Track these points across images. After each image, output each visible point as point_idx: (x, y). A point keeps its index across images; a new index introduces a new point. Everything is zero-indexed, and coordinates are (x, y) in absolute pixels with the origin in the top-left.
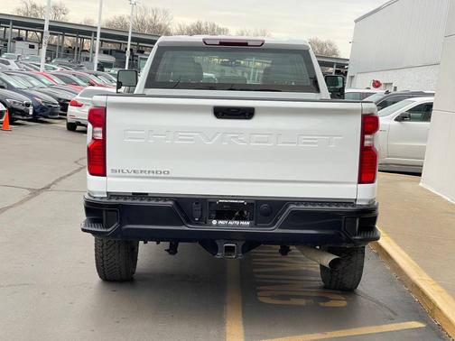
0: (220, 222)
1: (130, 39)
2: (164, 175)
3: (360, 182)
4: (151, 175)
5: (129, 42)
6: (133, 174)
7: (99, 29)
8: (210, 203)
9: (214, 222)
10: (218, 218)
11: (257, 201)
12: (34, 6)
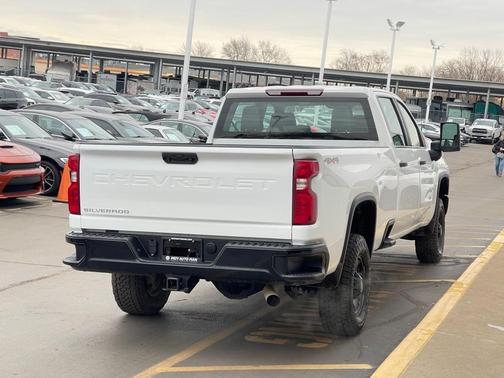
0: (173, 258)
1: (431, 85)
2: (125, 214)
3: (294, 224)
4: (115, 213)
5: (431, 89)
6: (100, 213)
7: (389, 76)
8: (164, 240)
9: (168, 258)
10: (171, 255)
11: (203, 240)
12: (354, 57)
